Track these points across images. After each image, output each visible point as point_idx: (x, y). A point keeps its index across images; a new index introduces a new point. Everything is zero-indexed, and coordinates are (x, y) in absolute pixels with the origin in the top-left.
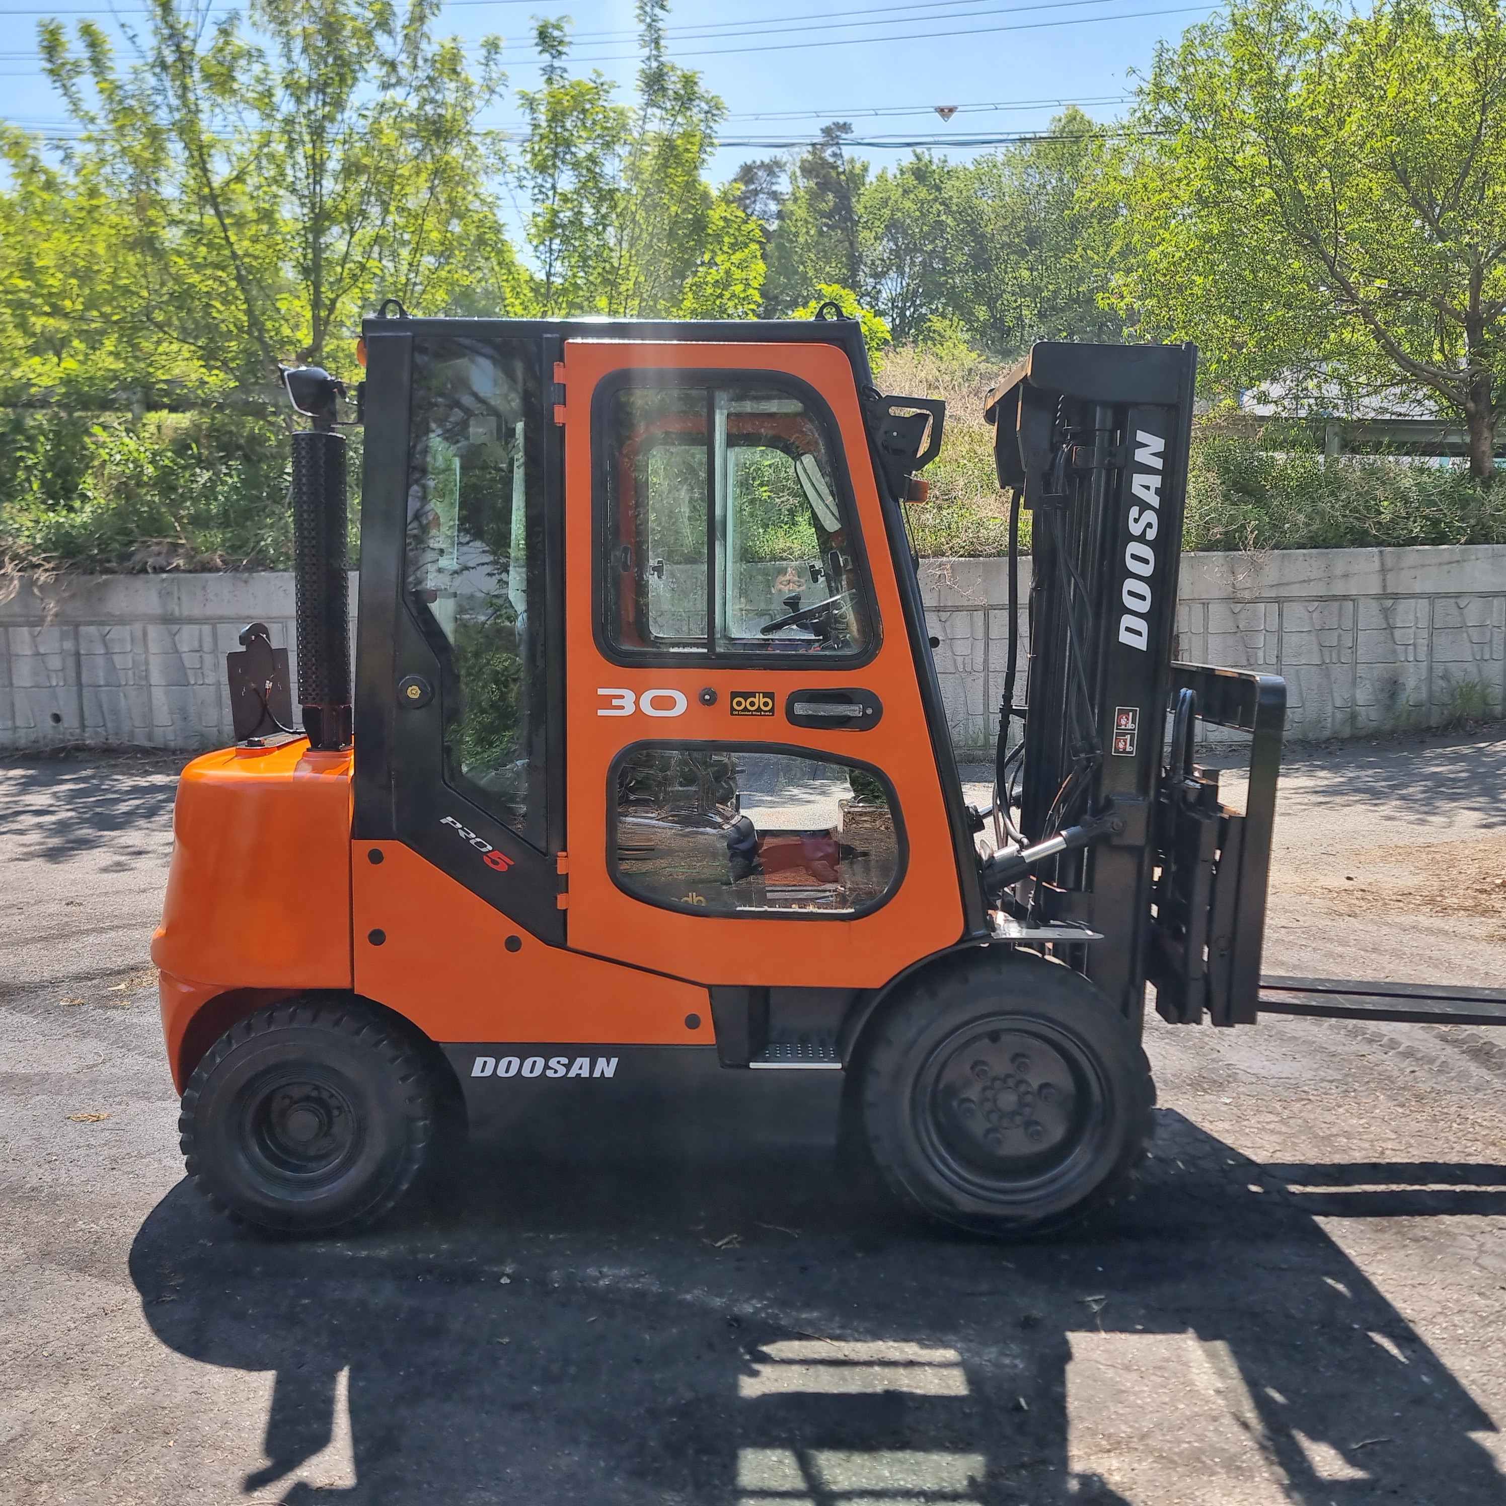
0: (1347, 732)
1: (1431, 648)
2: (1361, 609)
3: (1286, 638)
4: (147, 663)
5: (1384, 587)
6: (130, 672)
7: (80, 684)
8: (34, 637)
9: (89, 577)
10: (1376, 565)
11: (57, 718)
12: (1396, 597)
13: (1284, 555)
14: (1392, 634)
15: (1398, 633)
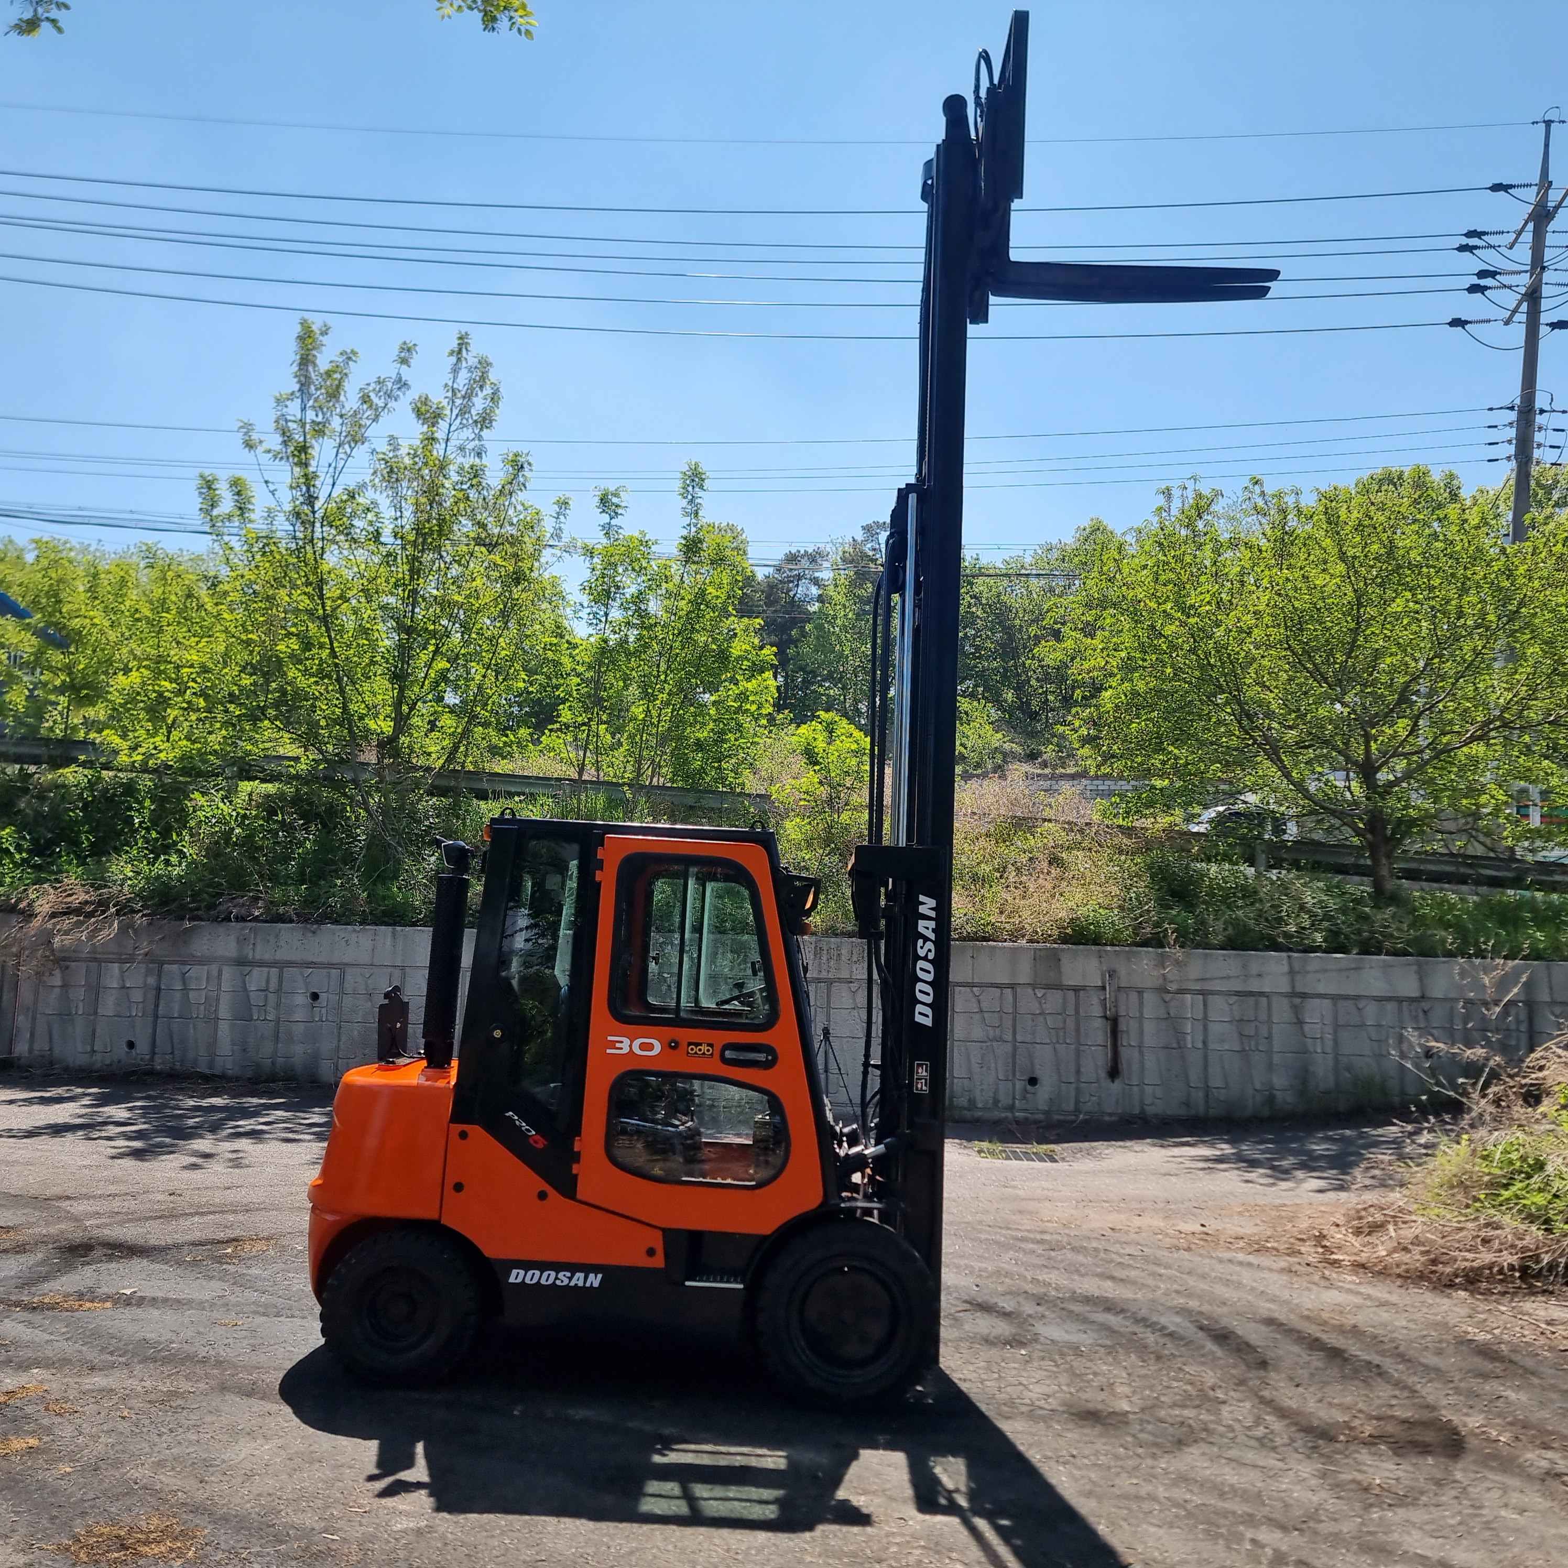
0: (1266, 1112)
1: (1336, 1041)
2: (1275, 1005)
3: (1211, 1026)
4: (218, 1000)
5: (1293, 987)
6: (202, 1007)
7: (156, 1017)
8: (122, 972)
10: (1286, 968)
11: (131, 1045)
12: (1304, 996)
14: (1302, 1028)
15: (1307, 1028)
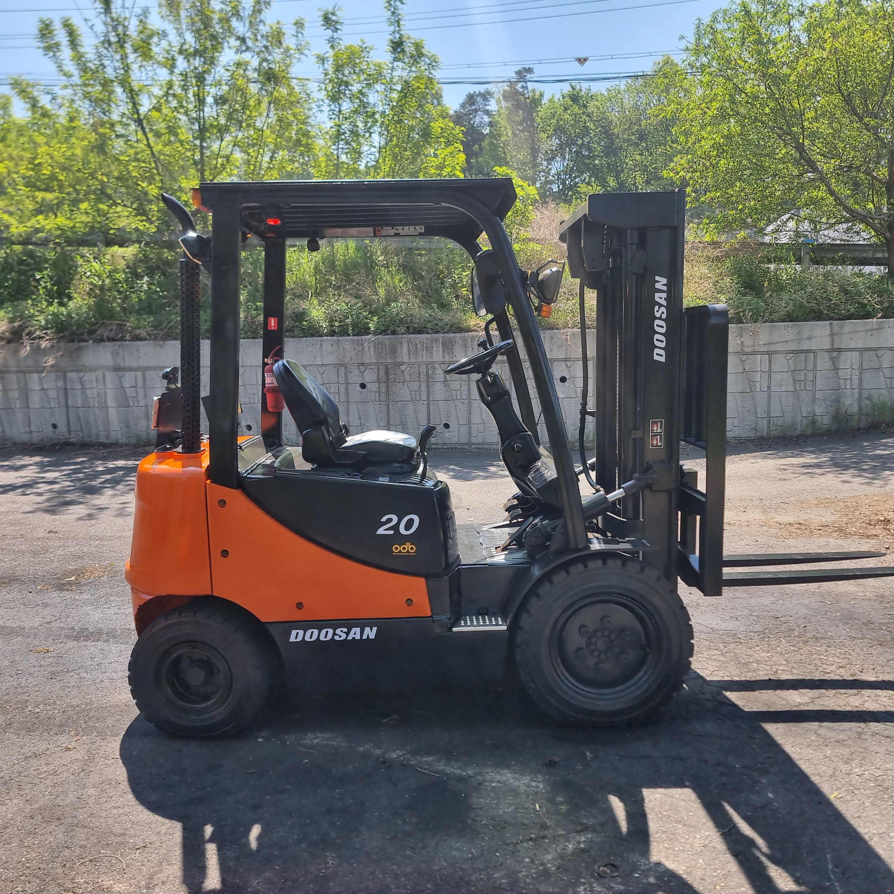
0: (809, 431)
1: (860, 381)
2: (819, 359)
3: (773, 375)
4: (105, 394)
5: (833, 345)
6: (96, 400)
7: (67, 407)
8: (41, 379)
9: (71, 344)
10: (828, 332)
11: (55, 426)
12: (840, 350)
13: (772, 326)
14: (837, 373)
15: (840, 373)
